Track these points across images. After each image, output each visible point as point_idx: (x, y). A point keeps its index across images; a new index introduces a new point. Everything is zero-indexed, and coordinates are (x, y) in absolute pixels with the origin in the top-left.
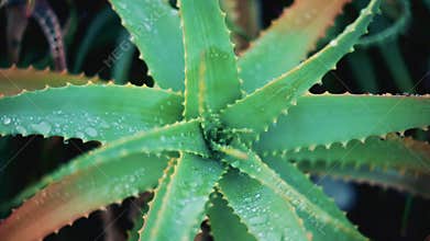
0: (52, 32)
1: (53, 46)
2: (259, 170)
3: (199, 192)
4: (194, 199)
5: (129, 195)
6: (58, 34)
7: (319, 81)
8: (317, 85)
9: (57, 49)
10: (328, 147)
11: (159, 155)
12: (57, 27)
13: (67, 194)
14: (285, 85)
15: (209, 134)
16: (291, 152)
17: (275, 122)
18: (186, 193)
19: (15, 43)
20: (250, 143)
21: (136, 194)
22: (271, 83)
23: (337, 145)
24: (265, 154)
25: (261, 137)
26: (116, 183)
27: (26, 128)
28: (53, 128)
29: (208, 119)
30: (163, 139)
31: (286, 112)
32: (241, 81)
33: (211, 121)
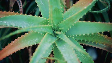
0: (20, 5)
1: (20, 8)
5: (34, 44)
6: (21, 5)
7: (82, 17)
9: (21, 9)
10: (84, 35)
11: (41, 34)
12: (21, 4)
13: (19, 43)
14: (73, 18)
15: (54, 29)
19: (11, 7)
21: (36, 44)
23: (86, 35)
24: (69, 36)
25: (67, 31)
26: (31, 41)
27: (9, 24)
28: (16, 25)
29: (54, 25)
30: (41, 28)
31: (73, 25)
32: (63, 17)
33: (55, 26)
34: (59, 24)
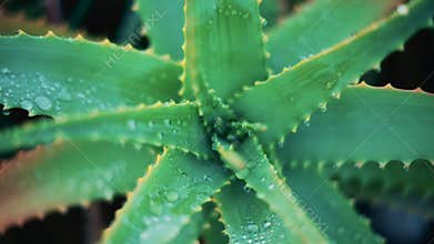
2: (271, 187)
3: (179, 208)
4: (167, 218)
7: (377, 66)
8: (373, 71)
10: (383, 165)
11: (138, 147)
14: (326, 66)
16: (329, 165)
17: (308, 119)
18: (158, 209)
20: (272, 147)
22: (305, 60)
25: (287, 139)
29: (209, 102)
30: (132, 124)
31: (324, 106)
32: (268, 55)
33: (216, 107)
34: (241, 90)
